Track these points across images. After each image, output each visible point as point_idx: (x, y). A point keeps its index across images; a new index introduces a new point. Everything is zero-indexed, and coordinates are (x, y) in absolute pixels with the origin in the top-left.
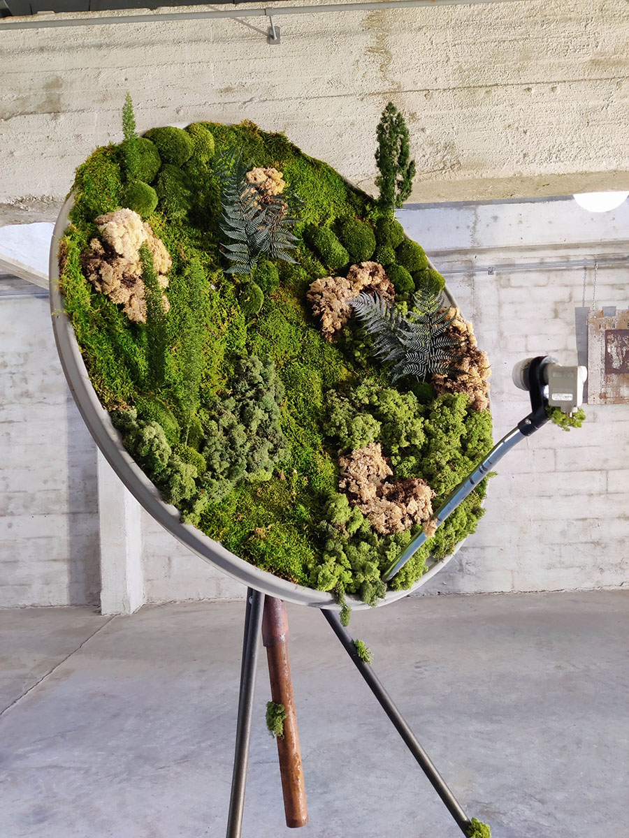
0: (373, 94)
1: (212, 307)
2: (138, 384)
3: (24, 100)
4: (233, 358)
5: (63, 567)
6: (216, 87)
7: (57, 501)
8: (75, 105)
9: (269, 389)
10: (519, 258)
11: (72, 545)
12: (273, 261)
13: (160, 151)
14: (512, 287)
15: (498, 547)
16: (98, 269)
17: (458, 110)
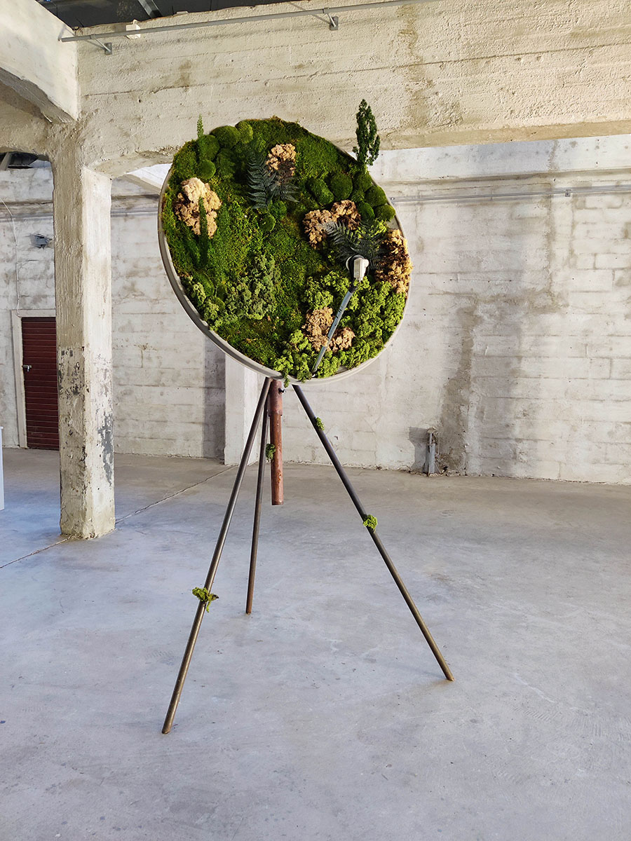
0: (403, 67)
1: (243, 228)
2: (195, 266)
3: (166, 78)
4: (251, 255)
5: (200, 428)
6: (293, 64)
7: (196, 378)
8: (199, 80)
9: (269, 274)
10: (595, 182)
11: (206, 412)
12: (283, 201)
13: (219, 141)
14: (586, 208)
15: (549, 441)
16: (180, 209)
17: (464, 77)
